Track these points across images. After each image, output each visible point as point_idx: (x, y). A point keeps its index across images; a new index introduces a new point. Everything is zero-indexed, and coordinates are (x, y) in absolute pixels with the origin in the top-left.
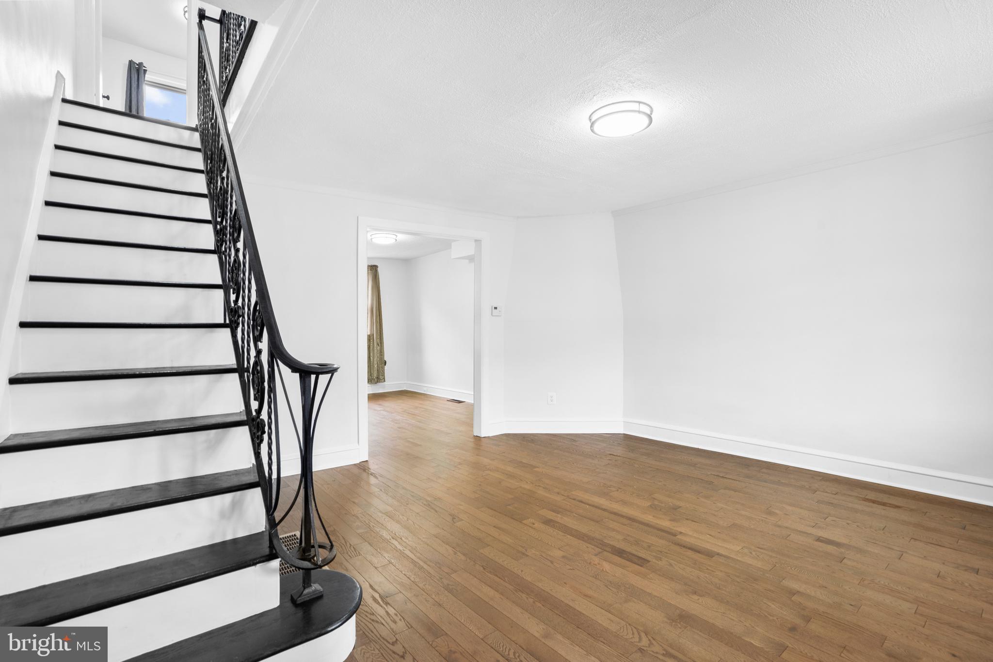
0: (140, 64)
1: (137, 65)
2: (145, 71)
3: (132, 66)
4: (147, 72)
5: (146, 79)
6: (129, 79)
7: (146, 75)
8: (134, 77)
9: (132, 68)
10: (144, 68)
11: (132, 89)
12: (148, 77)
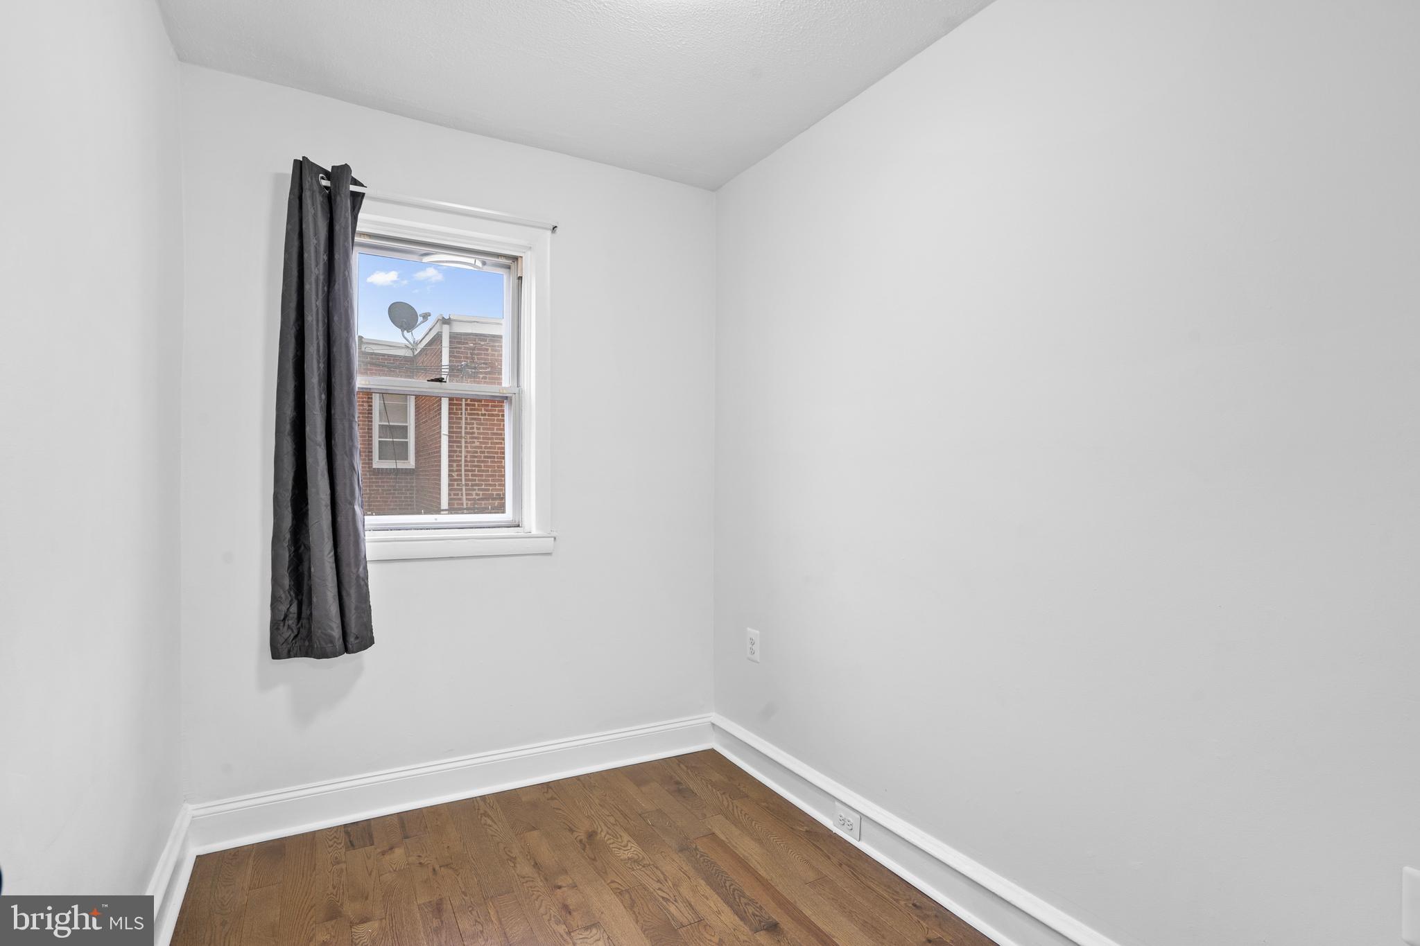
0: (341, 173)
1: (328, 175)
2: (357, 198)
3: (306, 185)
4: (365, 201)
5: (360, 227)
6: (296, 243)
7: (361, 216)
8: (316, 234)
9: (307, 194)
10: (353, 188)
11: (307, 287)
12: (368, 219)
